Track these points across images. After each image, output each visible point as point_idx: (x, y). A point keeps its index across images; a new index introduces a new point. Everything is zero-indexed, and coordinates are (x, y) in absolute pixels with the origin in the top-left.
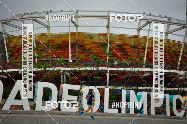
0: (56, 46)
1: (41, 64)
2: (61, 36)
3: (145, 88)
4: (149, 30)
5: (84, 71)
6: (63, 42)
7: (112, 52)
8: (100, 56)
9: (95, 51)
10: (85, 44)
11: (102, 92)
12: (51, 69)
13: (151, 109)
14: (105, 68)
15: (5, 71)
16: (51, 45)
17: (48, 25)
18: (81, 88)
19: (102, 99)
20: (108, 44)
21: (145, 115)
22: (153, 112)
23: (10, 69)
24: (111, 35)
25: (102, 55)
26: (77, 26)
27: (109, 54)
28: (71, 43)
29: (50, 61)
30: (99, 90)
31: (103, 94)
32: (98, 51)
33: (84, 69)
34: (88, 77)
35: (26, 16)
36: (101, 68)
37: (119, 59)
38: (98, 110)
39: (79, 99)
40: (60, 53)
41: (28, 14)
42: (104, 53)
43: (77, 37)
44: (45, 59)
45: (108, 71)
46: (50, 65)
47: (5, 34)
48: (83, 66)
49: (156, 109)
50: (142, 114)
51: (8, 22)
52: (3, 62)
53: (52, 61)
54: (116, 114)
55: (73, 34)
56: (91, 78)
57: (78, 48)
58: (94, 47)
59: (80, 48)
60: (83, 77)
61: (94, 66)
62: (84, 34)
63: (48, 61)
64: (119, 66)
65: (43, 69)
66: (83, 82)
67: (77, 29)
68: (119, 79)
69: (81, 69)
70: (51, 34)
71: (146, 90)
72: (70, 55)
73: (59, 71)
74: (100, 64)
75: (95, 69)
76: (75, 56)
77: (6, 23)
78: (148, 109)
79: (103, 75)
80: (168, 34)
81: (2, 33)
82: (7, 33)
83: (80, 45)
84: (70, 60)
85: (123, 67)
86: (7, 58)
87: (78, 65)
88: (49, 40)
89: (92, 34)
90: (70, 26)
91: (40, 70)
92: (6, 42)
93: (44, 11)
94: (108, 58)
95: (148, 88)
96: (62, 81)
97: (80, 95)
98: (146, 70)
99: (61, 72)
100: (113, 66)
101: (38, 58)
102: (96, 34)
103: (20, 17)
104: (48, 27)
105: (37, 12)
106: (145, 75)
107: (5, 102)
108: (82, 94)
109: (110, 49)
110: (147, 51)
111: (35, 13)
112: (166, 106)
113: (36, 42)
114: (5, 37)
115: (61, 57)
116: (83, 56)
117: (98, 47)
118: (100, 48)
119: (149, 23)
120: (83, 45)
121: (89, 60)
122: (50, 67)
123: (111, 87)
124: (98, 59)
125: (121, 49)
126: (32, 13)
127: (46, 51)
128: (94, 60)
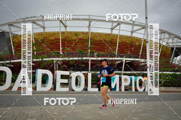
0: (50, 42)
1: (39, 55)
2: (54, 34)
3: (117, 72)
4: (119, 30)
5: (72, 61)
6: (55, 39)
7: (92, 46)
8: (84, 49)
9: (80, 45)
10: (72, 40)
11: (86, 76)
12: (47, 59)
13: (121, 87)
14: (88, 58)
15: (12, 61)
16: (46, 41)
17: (43, 26)
18: (70, 74)
19: (86, 81)
20: (90, 40)
21: (118, 92)
22: (123, 89)
23: (15, 60)
24: (92, 33)
25: (85, 48)
26: (66, 27)
27: (90, 47)
28: (61, 39)
29: (46, 53)
30: (84, 74)
31: (87, 77)
32: (82, 45)
33: (72, 59)
34: (75, 65)
35: (27, 20)
36: (84, 58)
37: (98, 51)
38: (84, 89)
39: (69, 82)
40: (53, 47)
41: (28, 17)
42: (87, 47)
43: (66, 35)
44: (42, 52)
45: (90, 60)
46: (46, 56)
47: (11, 33)
48: (71, 57)
49: (125, 87)
50: (116, 91)
51: (14, 25)
52: (10, 54)
53: (47, 53)
54: (96, 92)
55: (63, 33)
56: (77, 65)
57: (67, 43)
58: (79, 42)
59: (69, 43)
60: (71, 65)
61: (79, 57)
62: (71, 33)
63: (44, 53)
64: (98, 56)
65: (40, 59)
66: (71, 69)
67: (66, 29)
68: (99, 66)
69: (70, 59)
70: (46, 33)
71: (118, 74)
72: (61, 49)
73: (53, 61)
74: (84, 55)
75: (80, 59)
76: (65, 49)
77: (11, 25)
78: (119, 88)
79: (86, 63)
80: (133, 32)
81: (9, 33)
82: (13, 33)
83: (68, 41)
84: (61, 52)
85: (101, 57)
86: (13, 52)
87: (67, 56)
88: (44, 38)
89: (77, 32)
90: (60, 27)
91: (38, 60)
92: (12, 39)
93: (41, 16)
94: (89, 50)
95: (119, 72)
96: (55, 68)
97: (70, 79)
98: (117, 59)
99: (54, 61)
100: (93, 57)
101: (37, 51)
102: (80, 32)
103: (22, 21)
104: (44, 28)
105: (35, 16)
106: (117, 63)
107: (14, 84)
108: (71, 78)
109: (91, 44)
110: (118, 45)
111: (33, 17)
112: (132, 85)
113: (35, 39)
114: (11, 36)
115: (54, 50)
116: (71, 49)
117: (82, 42)
118: (84, 43)
119: (119, 24)
120: (70, 41)
121: (75, 52)
122: (46, 58)
123: (93, 72)
124: (82, 51)
125: (99, 44)
126: (31, 17)
127: (42, 46)
128: (79, 52)
